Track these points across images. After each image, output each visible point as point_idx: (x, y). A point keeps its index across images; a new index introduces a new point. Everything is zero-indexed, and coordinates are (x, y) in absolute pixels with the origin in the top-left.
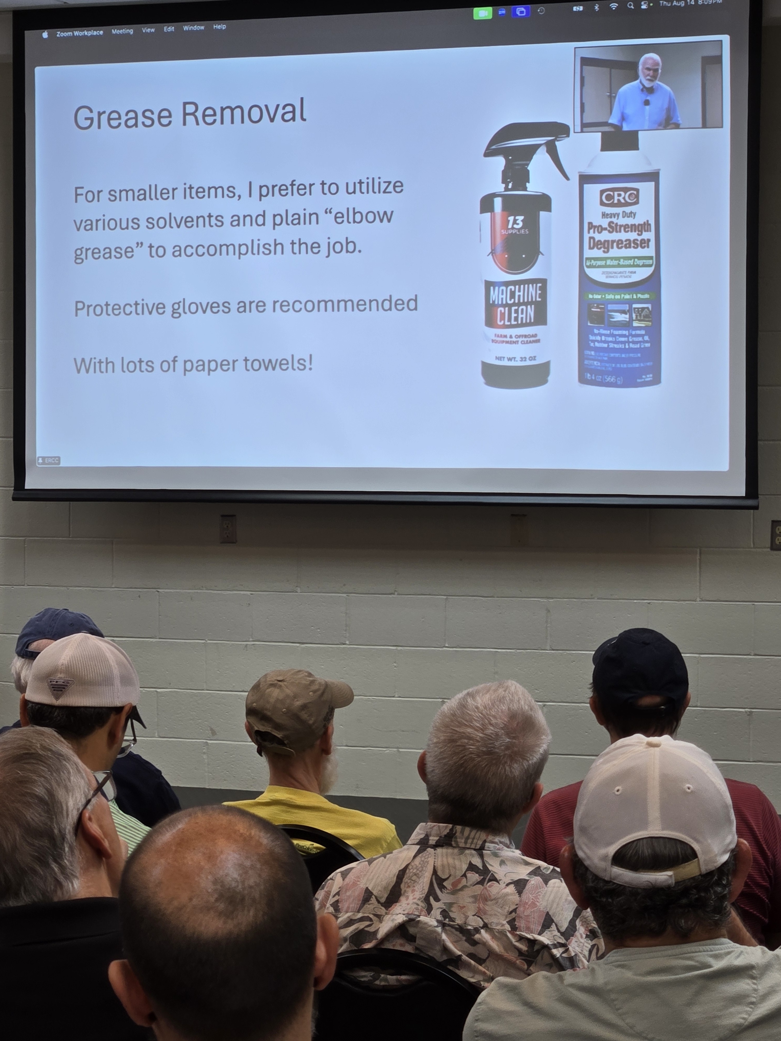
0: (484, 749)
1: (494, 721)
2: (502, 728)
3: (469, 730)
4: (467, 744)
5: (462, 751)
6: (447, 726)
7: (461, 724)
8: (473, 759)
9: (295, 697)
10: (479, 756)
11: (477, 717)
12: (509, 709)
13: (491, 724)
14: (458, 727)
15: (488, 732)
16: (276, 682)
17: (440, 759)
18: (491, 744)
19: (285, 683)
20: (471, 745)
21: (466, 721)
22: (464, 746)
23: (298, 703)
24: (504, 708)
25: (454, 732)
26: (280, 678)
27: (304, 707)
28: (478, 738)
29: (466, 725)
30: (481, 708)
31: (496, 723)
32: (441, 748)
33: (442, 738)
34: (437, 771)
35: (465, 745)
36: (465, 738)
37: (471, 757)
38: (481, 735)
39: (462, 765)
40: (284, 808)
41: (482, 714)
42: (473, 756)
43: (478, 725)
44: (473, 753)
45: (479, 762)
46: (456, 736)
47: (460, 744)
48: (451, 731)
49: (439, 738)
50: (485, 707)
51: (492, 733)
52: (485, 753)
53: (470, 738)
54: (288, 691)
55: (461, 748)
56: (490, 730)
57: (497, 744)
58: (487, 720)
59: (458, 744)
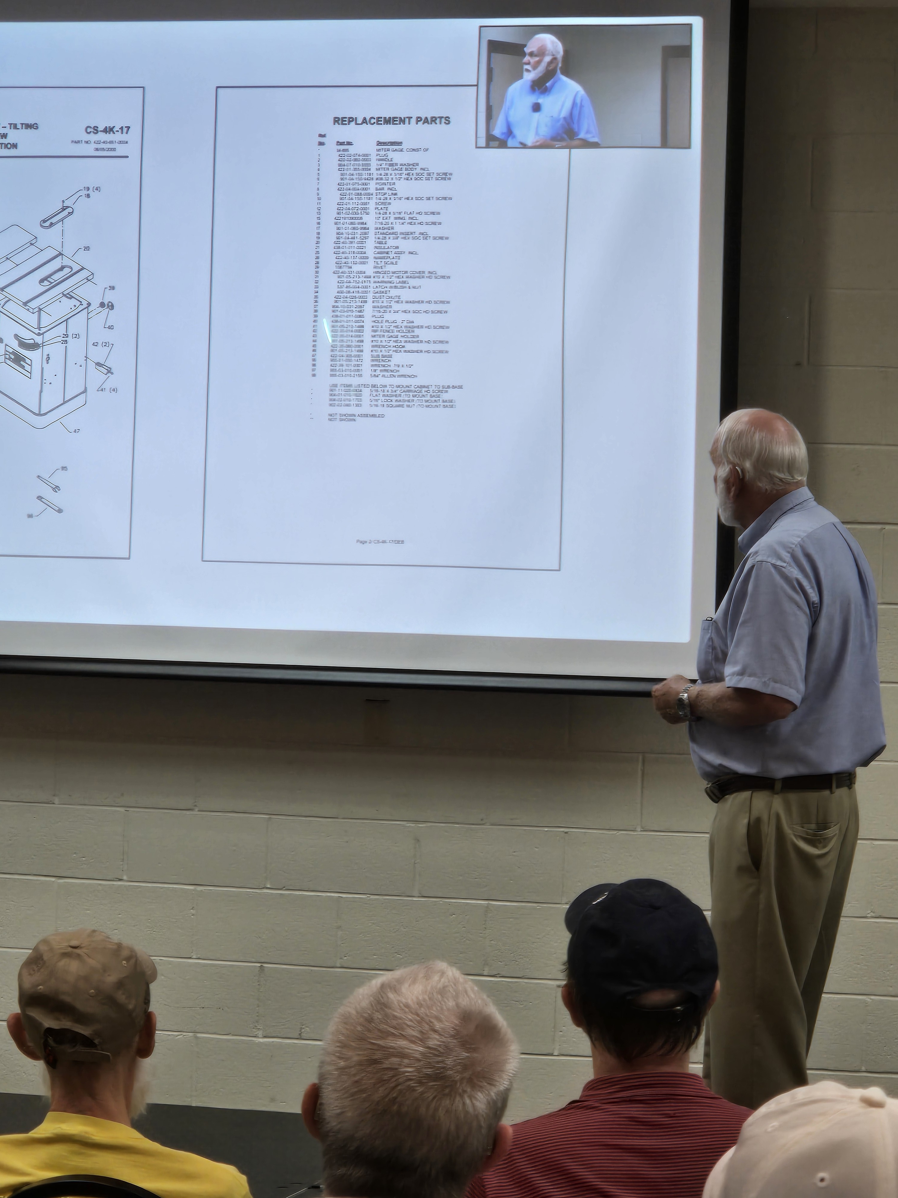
0: (429, 1071)
1: (438, 1026)
2: (453, 1036)
3: (402, 1043)
4: (400, 1065)
5: (393, 1076)
6: (361, 1039)
7: (385, 1034)
8: (412, 1089)
9: (105, 969)
10: (420, 1083)
11: (411, 1021)
12: (457, 1005)
13: (435, 1031)
14: (382, 1038)
15: (431, 1043)
16: (70, 949)
17: (352, 1095)
18: (438, 1062)
19: (84, 950)
20: (406, 1067)
21: (395, 1028)
22: (396, 1069)
23: (111, 978)
24: (451, 1003)
25: (375, 1047)
26: (74, 943)
27: (120, 984)
28: (418, 1056)
29: (393, 1035)
30: (414, 1006)
31: (442, 1028)
32: (355, 1075)
33: (356, 1059)
34: (349, 1114)
35: (397, 1067)
36: (396, 1056)
37: (409, 1085)
38: (421, 1049)
39: (394, 1100)
40: (75, 1148)
41: (418, 1015)
42: (412, 1084)
43: (414, 1033)
44: (411, 1080)
45: (422, 1093)
46: (378, 1055)
47: (389, 1066)
48: (369, 1046)
49: (346, 1059)
50: (420, 1005)
51: (440, 1046)
52: (429, 1077)
53: (403, 1055)
54: (92, 962)
55: (391, 1073)
56: (434, 1041)
57: (449, 1062)
58: (428, 1024)
59: (385, 1066)
